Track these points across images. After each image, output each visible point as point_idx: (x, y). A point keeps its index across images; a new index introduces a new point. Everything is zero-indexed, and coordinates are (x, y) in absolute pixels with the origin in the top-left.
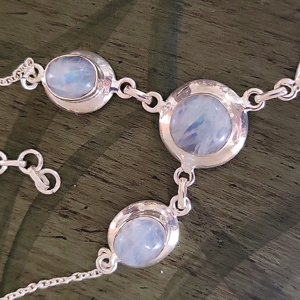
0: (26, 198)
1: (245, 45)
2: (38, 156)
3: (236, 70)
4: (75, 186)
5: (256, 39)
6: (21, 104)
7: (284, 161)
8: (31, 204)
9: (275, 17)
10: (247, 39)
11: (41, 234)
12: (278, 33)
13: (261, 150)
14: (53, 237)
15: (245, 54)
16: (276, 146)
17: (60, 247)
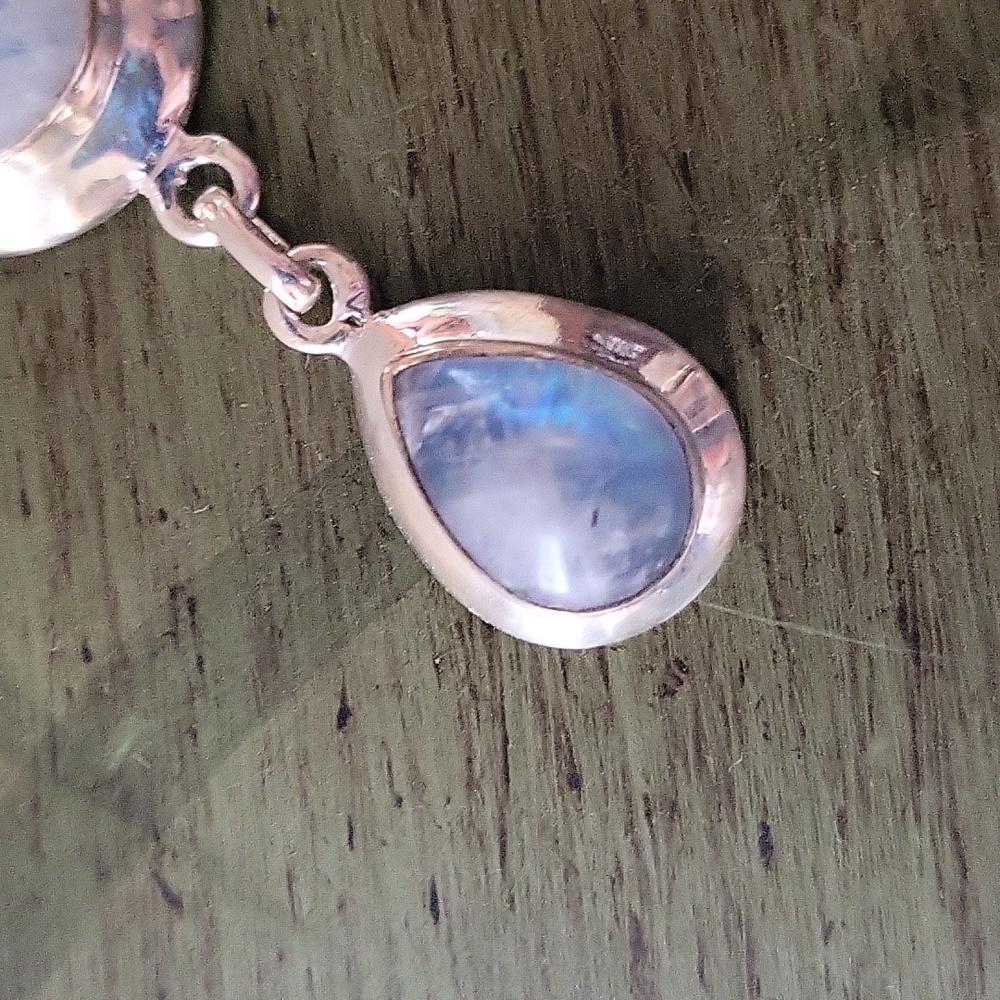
1: (420, 24)
3: (297, 49)
5: (468, 58)
7: (35, 460)
9: (606, 85)
10: (448, 20)
12: (543, 136)
13: (23, 342)
15: (384, 48)
16: (77, 394)
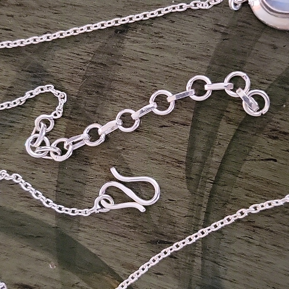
0: (232, 123)
2: (244, 78)
4: (284, 106)
6: (223, 26)
8: (237, 128)
11: (248, 158)
14: (262, 160)
17: (270, 170)
